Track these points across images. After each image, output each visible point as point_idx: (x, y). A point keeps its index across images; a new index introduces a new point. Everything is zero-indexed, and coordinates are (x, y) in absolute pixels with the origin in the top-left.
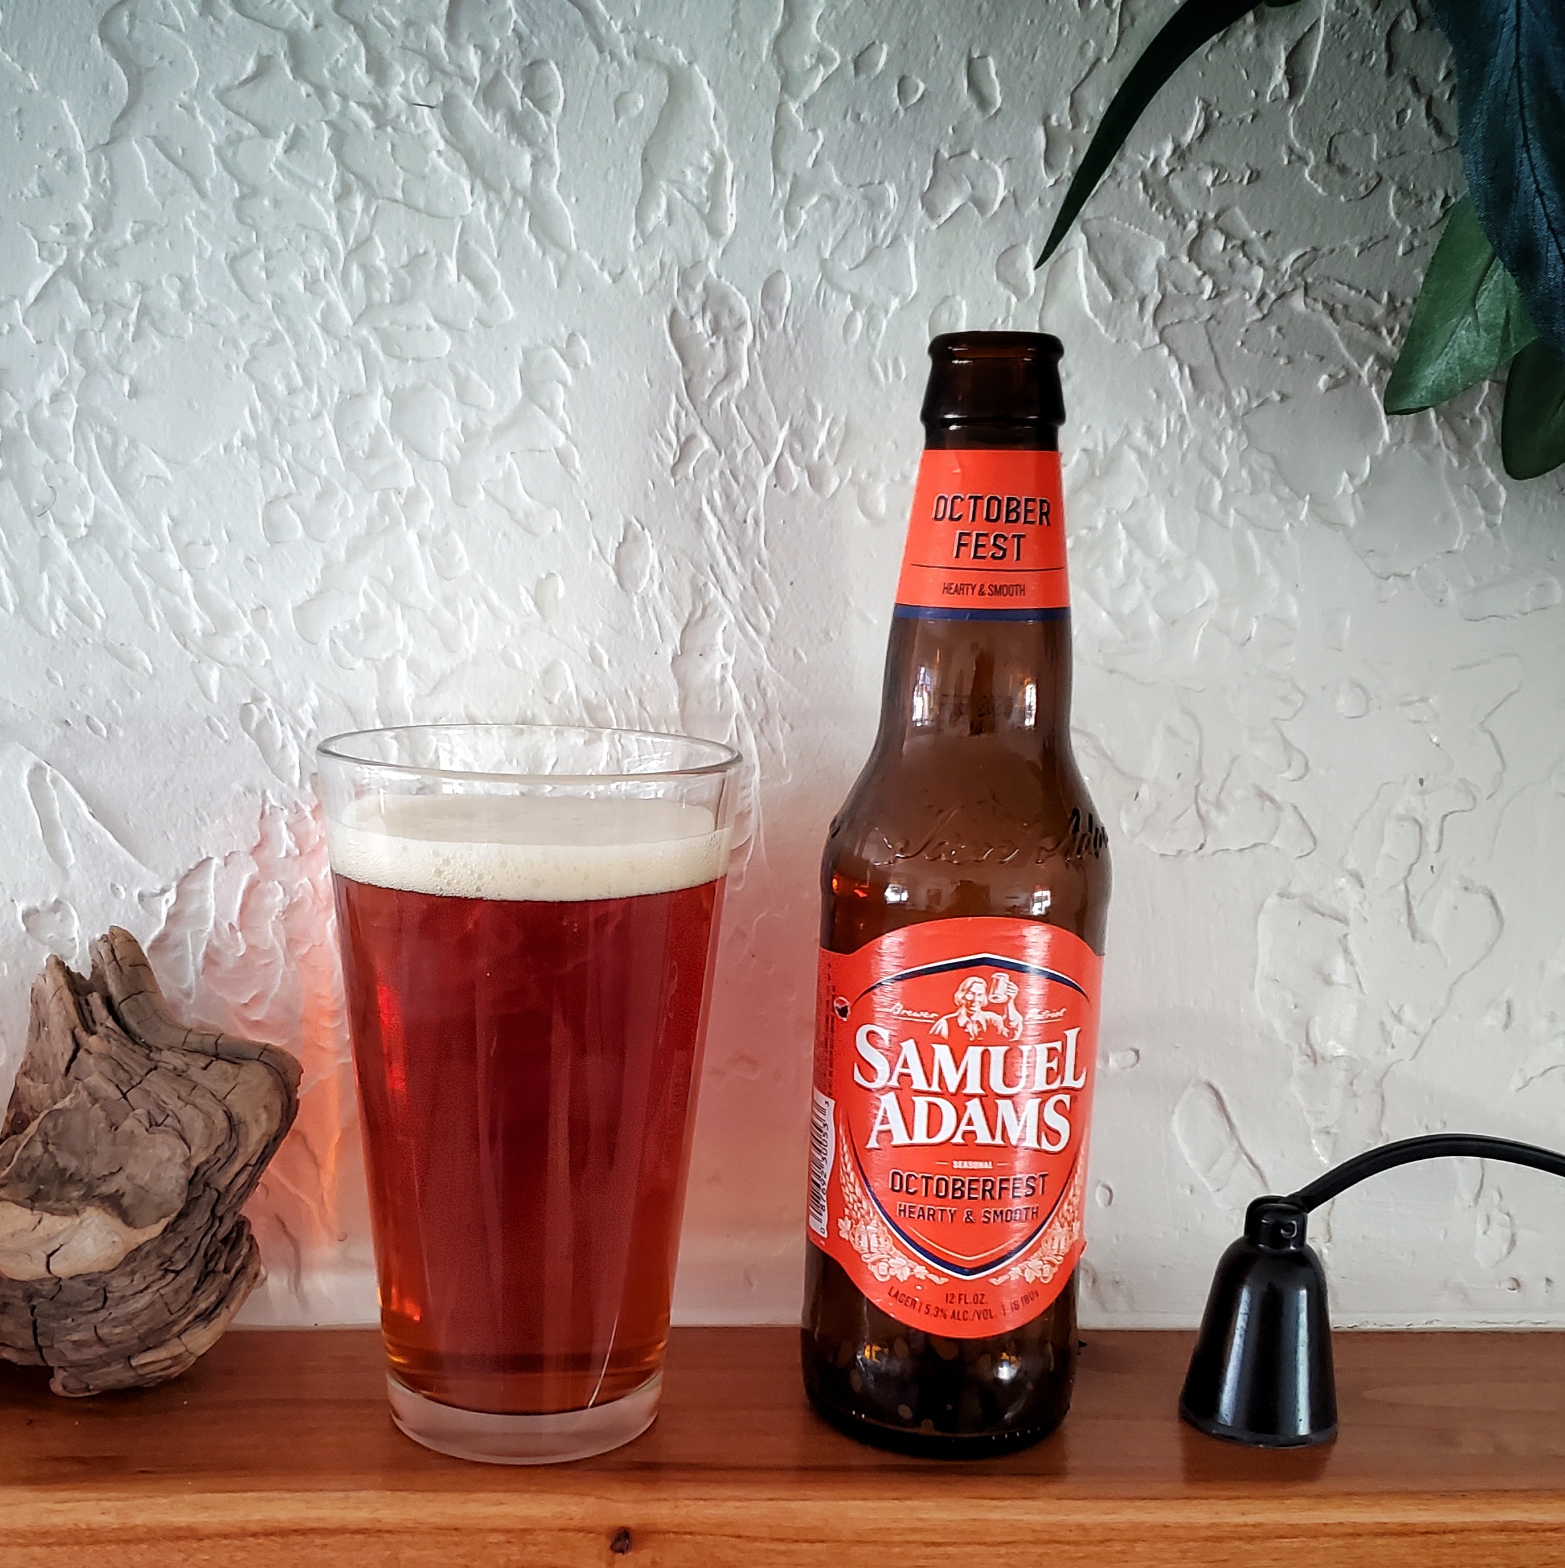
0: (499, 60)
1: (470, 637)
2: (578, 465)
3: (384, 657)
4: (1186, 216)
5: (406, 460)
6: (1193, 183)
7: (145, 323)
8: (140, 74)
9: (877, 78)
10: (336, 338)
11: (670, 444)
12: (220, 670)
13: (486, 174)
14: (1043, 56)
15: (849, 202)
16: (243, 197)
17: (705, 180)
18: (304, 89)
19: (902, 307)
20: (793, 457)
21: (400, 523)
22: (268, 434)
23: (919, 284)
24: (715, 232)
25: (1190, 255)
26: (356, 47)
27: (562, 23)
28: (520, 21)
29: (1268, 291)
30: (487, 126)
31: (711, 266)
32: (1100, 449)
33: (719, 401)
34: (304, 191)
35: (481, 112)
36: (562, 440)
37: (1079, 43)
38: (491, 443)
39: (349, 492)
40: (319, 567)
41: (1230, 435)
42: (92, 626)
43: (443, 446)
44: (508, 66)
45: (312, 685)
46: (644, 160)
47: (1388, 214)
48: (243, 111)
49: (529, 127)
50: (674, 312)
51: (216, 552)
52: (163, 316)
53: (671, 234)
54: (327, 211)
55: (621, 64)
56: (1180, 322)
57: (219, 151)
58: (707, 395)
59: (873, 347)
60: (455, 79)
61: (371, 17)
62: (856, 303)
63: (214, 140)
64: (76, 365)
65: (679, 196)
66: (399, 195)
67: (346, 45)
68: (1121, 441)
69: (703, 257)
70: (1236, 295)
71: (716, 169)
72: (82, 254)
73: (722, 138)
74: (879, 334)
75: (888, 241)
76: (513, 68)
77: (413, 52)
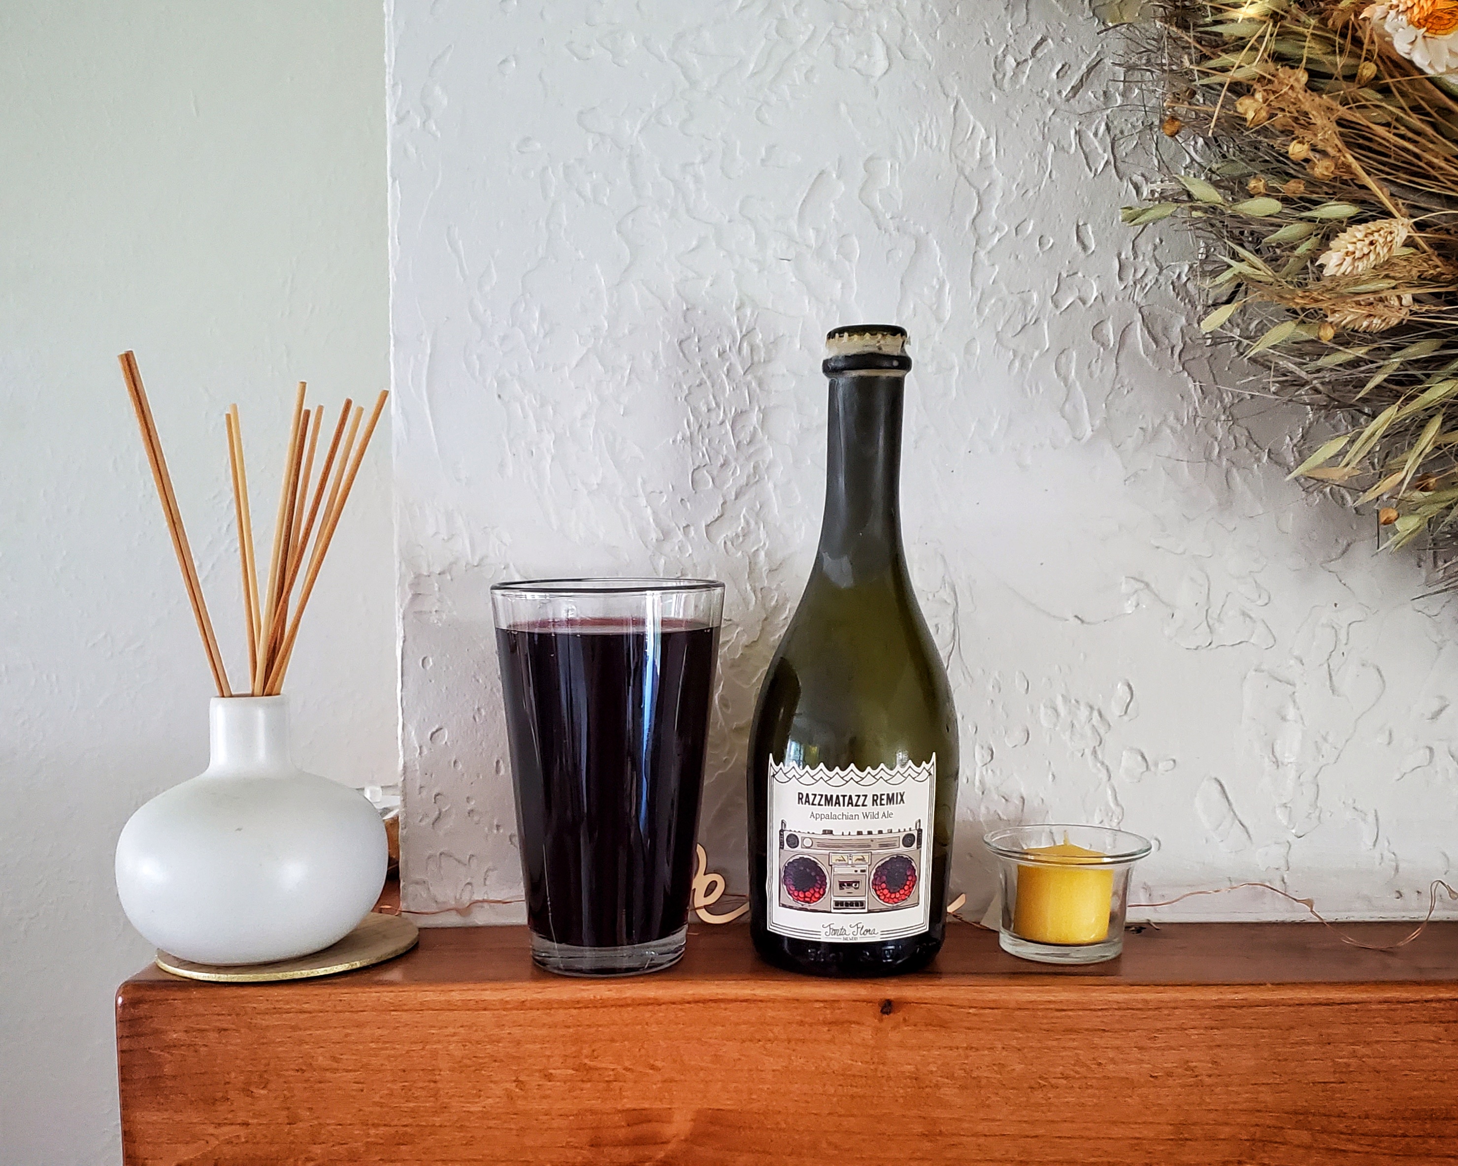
0: (826, 235)
3: (753, 550)
8: (636, 248)
9: (1028, 237)
10: (734, 381)
13: (817, 294)
15: (1012, 302)
16: (688, 309)
17: (934, 293)
18: (722, 253)
19: (1041, 355)
22: (696, 433)
23: (1050, 343)
24: (939, 320)
26: (750, 231)
27: (860, 215)
28: (837, 215)
30: (818, 269)
31: (938, 336)
32: (1150, 426)
33: (940, 407)
34: (720, 305)
35: (815, 262)
39: (738, 463)
40: (720, 503)
41: (1223, 418)
44: (830, 237)
46: (902, 283)
48: (689, 266)
49: (840, 269)
52: (642, 372)
53: (917, 320)
54: (732, 316)
55: (890, 235)
56: (1194, 358)
57: (676, 286)
58: (933, 405)
59: (1024, 377)
60: (802, 245)
61: (758, 215)
62: (1015, 354)
64: (596, 399)
65: (921, 300)
66: (771, 307)
67: (745, 230)
68: (1163, 423)
69: (933, 331)
71: (940, 287)
72: (601, 342)
73: (944, 271)
74: (1027, 370)
75: (1033, 321)
76: (833, 238)
77: (780, 232)
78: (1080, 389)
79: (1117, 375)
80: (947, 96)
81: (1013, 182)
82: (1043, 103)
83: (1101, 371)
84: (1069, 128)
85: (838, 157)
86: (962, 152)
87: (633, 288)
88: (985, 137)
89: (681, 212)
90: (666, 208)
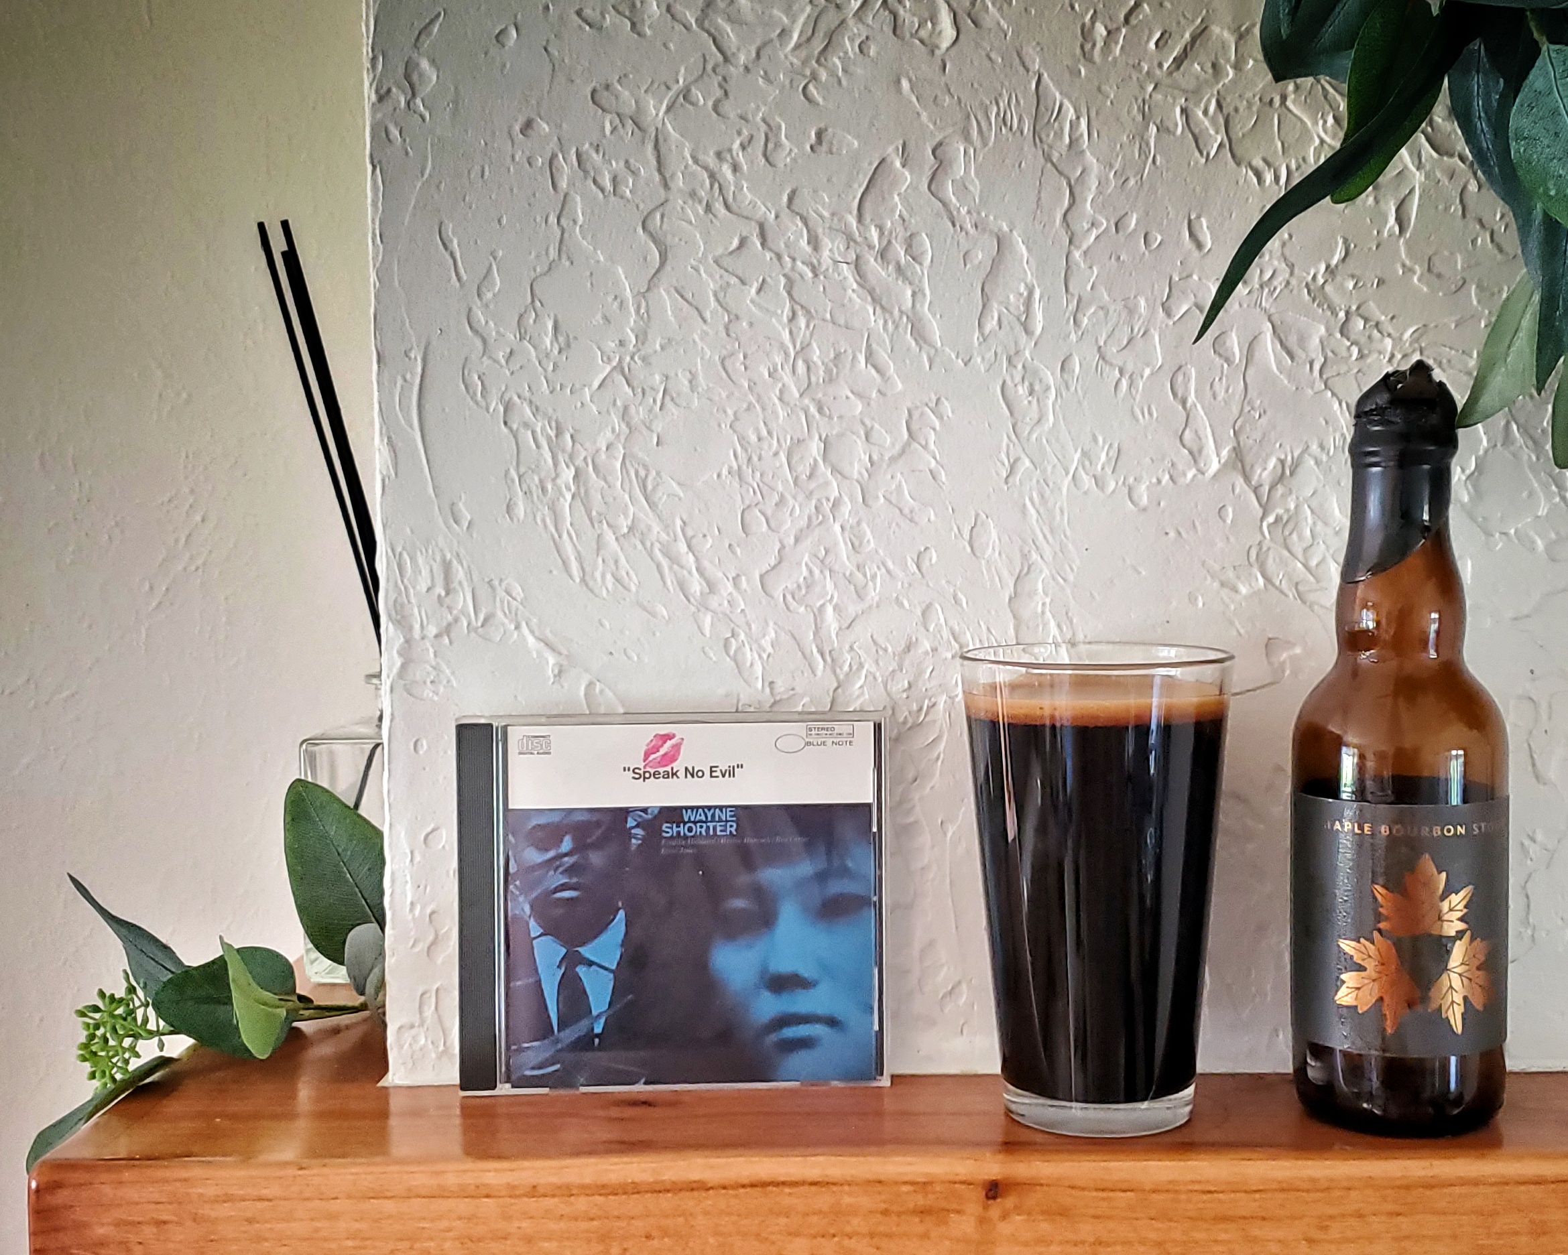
0: (891, 233)
1: (875, 590)
2: (944, 478)
3: (818, 604)
4: (1338, 308)
5: (833, 480)
6: (1341, 288)
7: (668, 398)
8: (667, 250)
9: (1130, 234)
10: (788, 405)
11: (1003, 464)
12: (712, 617)
13: (883, 303)
14: (1237, 215)
15: (1115, 310)
16: (730, 321)
17: (1022, 301)
18: (768, 255)
19: (1152, 374)
20: (1084, 469)
21: (829, 519)
23: (1163, 359)
24: (1029, 333)
25: (1342, 334)
26: (802, 230)
27: (929, 210)
28: (903, 210)
29: (1396, 353)
30: (883, 274)
31: (1027, 353)
32: (1289, 458)
33: (1034, 436)
34: (768, 316)
35: (879, 265)
36: (933, 464)
38: (889, 466)
39: (796, 501)
40: (777, 546)
42: (629, 590)
43: (856, 470)
45: (771, 624)
46: (983, 290)
47: (1471, 303)
48: (731, 270)
49: (909, 273)
50: (1004, 382)
51: (710, 541)
52: (679, 394)
53: (1001, 334)
54: (784, 329)
55: (967, 233)
56: (1339, 374)
57: (715, 295)
58: (1027, 432)
59: (1134, 399)
60: (863, 246)
61: (810, 211)
62: (1121, 372)
63: (712, 286)
64: (624, 426)
65: (1005, 311)
66: (828, 316)
67: (795, 228)
68: (1303, 452)
69: (1022, 347)
70: (1375, 355)
71: (1029, 294)
72: (628, 359)
73: (1032, 274)
74: (1137, 391)
75: (1142, 333)
76: (899, 238)
77: (837, 230)
78: (1202, 413)
79: (1245, 396)
80: (1028, 71)
81: (1111, 169)
82: (1142, 78)
83: (1227, 391)
84: (1174, 104)
85: (901, 142)
86: (1048, 136)
87: (664, 296)
88: (1074, 118)
89: (719, 207)
90: (700, 202)
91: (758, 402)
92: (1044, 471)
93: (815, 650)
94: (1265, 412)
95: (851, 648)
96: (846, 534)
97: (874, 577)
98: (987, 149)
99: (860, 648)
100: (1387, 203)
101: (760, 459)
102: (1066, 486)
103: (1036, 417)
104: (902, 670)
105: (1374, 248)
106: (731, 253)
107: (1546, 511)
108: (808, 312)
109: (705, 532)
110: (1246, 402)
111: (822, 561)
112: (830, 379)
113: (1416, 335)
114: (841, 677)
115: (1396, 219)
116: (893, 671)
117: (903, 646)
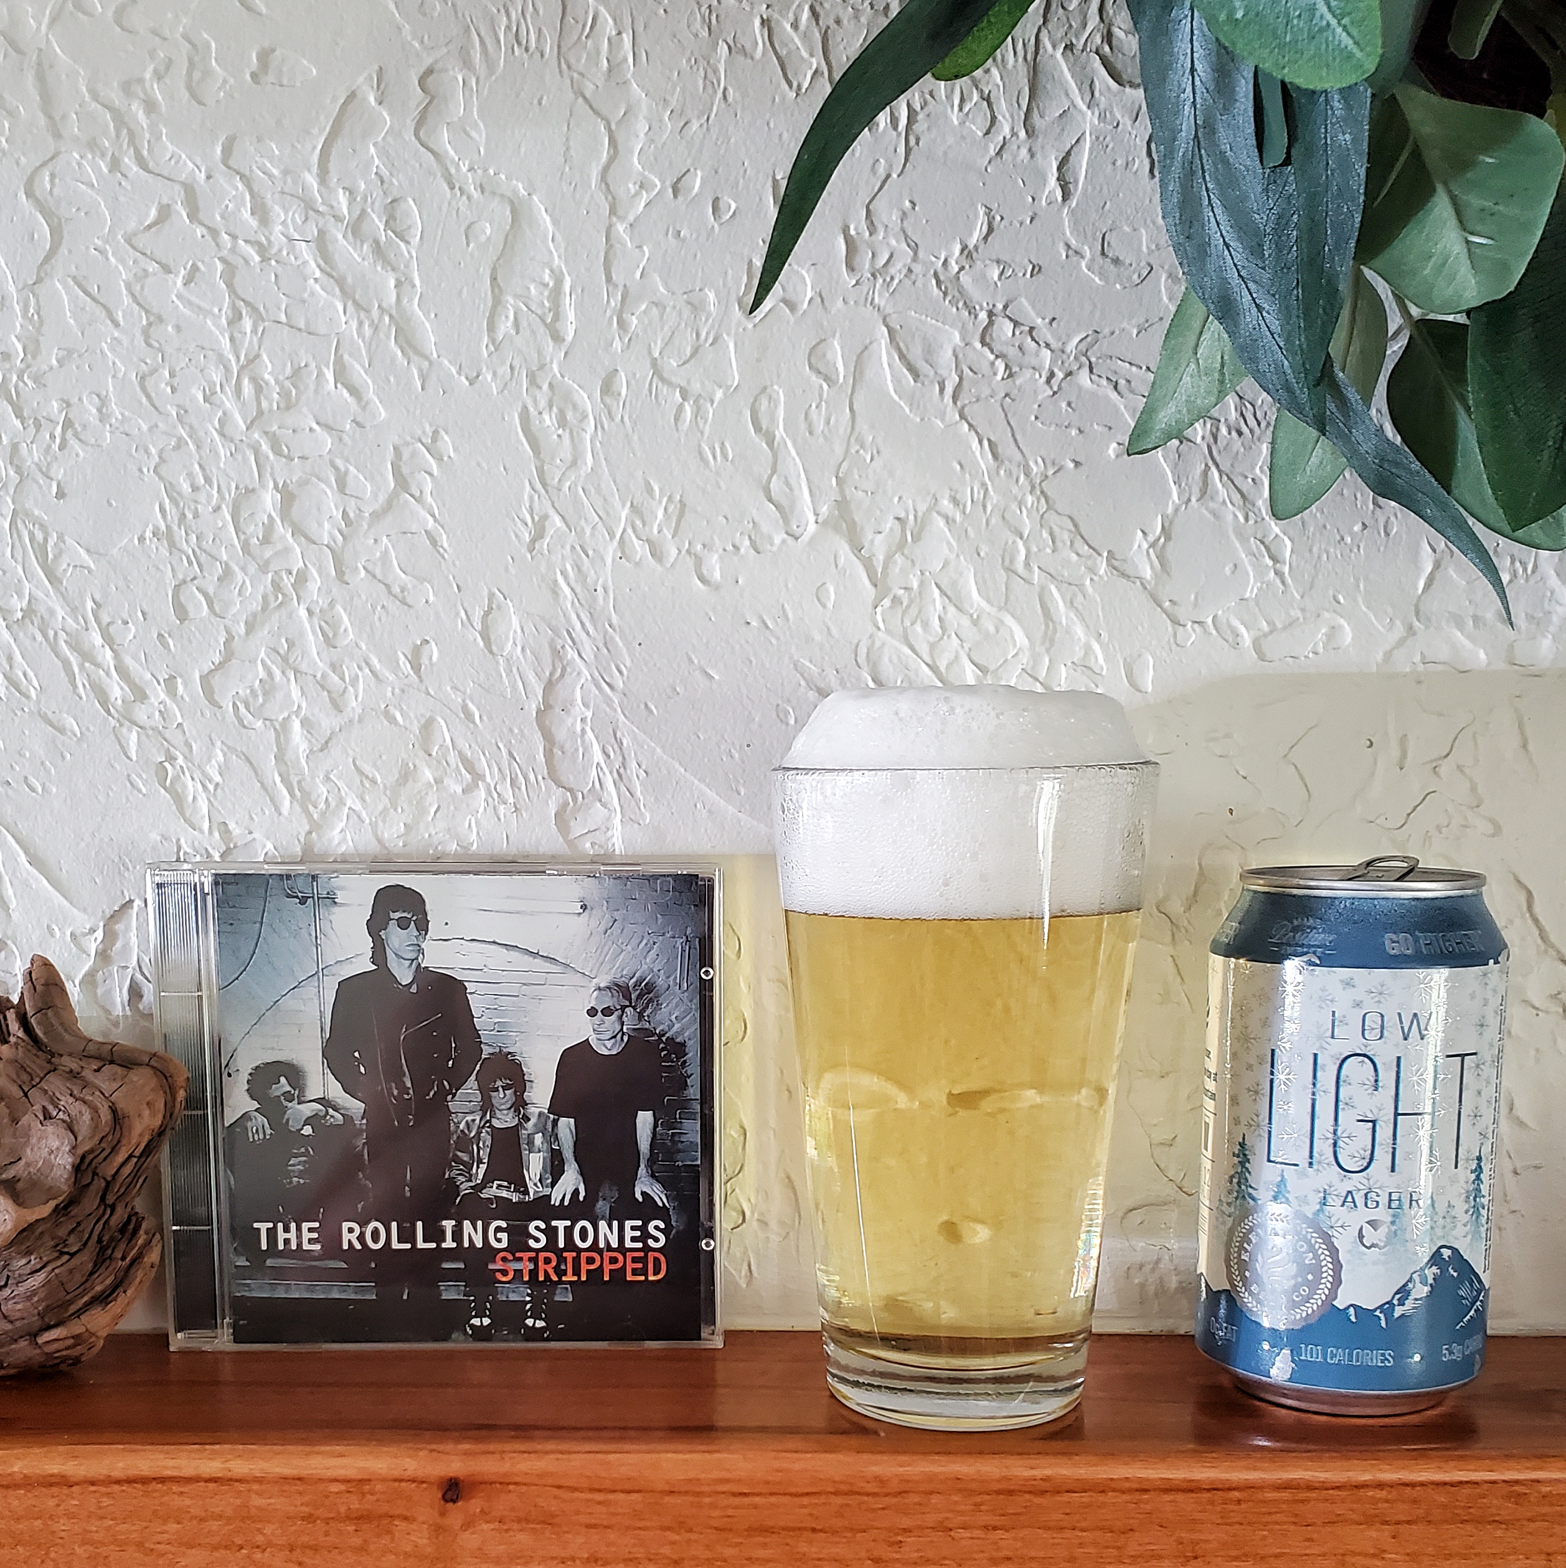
0: (365, 199)
2: (445, 545)
3: (280, 718)
4: (977, 307)
5: (296, 545)
6: (981, 279)
7: (70, 433)
8: (60, 224)
9: (693, 199)
10: (232, 441)
11: (526, 525)
12: (138, 733)
13: (357, 297)
15: (674, 307)
16: (150, 324)
17: (546, 293)
18: (199, 231)
19: (727, 397)
20: (634, 531)
21: (291, 599)
22: (176, 528)
23: (740, 375)
24: (557, 338)
25: (983, 343)
26: (242, 194)
27: (417, 165)
28: (382, 166)
29: (1056, 370)
30: (356, 256)
31: (555, 367)
32: (911, 517)
33: (568, 484)
34: (201, 317)
35: (350, 244)
36: (431, 523)
37: (871, 162)
38: (370, 526)
39: (246, 574)
40: (222, 640)
41: (1030, 499)
42: (28, 697)
43: (326, 532)
44: (373, 203)
45: (219, 743)
46: (494, 279)
47: (1161, 300)
48: (148, 252)
49: (393, 255)
50: (525, 408)
51: (133, 630)
52: (84, 427)
53: (519, 340)
54: (221, 333)
55: (470, 197)
56: (978, 401)
57: (128, 287)
58: (557, 480)
59: (702, 433)
60: (327, 217)
61: (254, 168)
62: (684, 394)
63: (124, 276)
65: (525, 308)
66: (283, 319)
67: (234, 193)
68: (929, 510)
69: (548, 359)
70: (1028, 373)
71: (555, 284)
72: (14, 375)
73: (559, 257)
74: (706, 421)
75: (710, 340)
76: (377, 204)
77: (292, 195)
78: (793, 454)
79: (853, 428)
81: (665, 110)
83: (828, 422)
84: (751, 13)
85: (377, 68)
86: (578, 60)
87: (60, 288)
88: (614, 33)
89: (128, 161)
90: (103, 155)
91: (191, 437)
92: (580, 534)
93: (278, 779)
94: (878, 452)
95: (328, 778)
96: (315, 620)
97: (354, 681)
98: (494, 78)
99: (339, 778)
100: (1045, 157)
101: (196, 515)
102: (611, 553)
103: (569, 457)
104: (396, 810)
105: (1028, 222)
106: (150, 227)
107: (1255, 590)
108: (254, 309)
109: (125, 616)
110: (852, 440)
111: (285, 659)
112: (288, 404)
113: (1084, 343)
114: (315, 816)
115: (1058, 179)
116: (385, 809)
117: (397, 776)
